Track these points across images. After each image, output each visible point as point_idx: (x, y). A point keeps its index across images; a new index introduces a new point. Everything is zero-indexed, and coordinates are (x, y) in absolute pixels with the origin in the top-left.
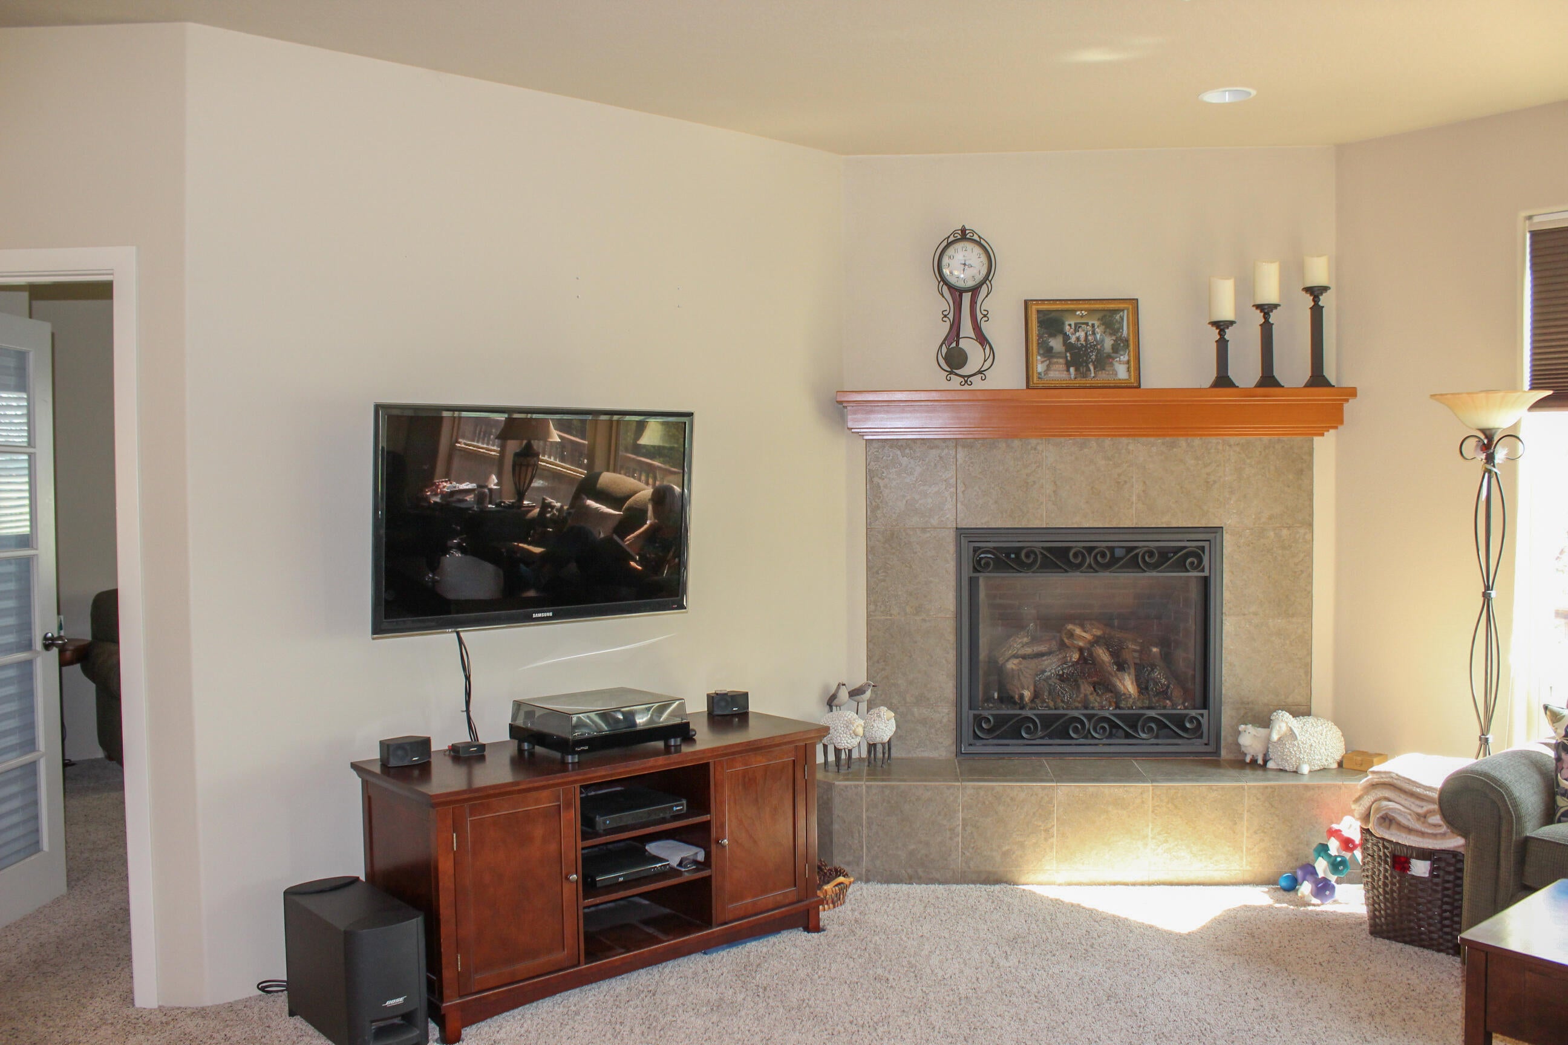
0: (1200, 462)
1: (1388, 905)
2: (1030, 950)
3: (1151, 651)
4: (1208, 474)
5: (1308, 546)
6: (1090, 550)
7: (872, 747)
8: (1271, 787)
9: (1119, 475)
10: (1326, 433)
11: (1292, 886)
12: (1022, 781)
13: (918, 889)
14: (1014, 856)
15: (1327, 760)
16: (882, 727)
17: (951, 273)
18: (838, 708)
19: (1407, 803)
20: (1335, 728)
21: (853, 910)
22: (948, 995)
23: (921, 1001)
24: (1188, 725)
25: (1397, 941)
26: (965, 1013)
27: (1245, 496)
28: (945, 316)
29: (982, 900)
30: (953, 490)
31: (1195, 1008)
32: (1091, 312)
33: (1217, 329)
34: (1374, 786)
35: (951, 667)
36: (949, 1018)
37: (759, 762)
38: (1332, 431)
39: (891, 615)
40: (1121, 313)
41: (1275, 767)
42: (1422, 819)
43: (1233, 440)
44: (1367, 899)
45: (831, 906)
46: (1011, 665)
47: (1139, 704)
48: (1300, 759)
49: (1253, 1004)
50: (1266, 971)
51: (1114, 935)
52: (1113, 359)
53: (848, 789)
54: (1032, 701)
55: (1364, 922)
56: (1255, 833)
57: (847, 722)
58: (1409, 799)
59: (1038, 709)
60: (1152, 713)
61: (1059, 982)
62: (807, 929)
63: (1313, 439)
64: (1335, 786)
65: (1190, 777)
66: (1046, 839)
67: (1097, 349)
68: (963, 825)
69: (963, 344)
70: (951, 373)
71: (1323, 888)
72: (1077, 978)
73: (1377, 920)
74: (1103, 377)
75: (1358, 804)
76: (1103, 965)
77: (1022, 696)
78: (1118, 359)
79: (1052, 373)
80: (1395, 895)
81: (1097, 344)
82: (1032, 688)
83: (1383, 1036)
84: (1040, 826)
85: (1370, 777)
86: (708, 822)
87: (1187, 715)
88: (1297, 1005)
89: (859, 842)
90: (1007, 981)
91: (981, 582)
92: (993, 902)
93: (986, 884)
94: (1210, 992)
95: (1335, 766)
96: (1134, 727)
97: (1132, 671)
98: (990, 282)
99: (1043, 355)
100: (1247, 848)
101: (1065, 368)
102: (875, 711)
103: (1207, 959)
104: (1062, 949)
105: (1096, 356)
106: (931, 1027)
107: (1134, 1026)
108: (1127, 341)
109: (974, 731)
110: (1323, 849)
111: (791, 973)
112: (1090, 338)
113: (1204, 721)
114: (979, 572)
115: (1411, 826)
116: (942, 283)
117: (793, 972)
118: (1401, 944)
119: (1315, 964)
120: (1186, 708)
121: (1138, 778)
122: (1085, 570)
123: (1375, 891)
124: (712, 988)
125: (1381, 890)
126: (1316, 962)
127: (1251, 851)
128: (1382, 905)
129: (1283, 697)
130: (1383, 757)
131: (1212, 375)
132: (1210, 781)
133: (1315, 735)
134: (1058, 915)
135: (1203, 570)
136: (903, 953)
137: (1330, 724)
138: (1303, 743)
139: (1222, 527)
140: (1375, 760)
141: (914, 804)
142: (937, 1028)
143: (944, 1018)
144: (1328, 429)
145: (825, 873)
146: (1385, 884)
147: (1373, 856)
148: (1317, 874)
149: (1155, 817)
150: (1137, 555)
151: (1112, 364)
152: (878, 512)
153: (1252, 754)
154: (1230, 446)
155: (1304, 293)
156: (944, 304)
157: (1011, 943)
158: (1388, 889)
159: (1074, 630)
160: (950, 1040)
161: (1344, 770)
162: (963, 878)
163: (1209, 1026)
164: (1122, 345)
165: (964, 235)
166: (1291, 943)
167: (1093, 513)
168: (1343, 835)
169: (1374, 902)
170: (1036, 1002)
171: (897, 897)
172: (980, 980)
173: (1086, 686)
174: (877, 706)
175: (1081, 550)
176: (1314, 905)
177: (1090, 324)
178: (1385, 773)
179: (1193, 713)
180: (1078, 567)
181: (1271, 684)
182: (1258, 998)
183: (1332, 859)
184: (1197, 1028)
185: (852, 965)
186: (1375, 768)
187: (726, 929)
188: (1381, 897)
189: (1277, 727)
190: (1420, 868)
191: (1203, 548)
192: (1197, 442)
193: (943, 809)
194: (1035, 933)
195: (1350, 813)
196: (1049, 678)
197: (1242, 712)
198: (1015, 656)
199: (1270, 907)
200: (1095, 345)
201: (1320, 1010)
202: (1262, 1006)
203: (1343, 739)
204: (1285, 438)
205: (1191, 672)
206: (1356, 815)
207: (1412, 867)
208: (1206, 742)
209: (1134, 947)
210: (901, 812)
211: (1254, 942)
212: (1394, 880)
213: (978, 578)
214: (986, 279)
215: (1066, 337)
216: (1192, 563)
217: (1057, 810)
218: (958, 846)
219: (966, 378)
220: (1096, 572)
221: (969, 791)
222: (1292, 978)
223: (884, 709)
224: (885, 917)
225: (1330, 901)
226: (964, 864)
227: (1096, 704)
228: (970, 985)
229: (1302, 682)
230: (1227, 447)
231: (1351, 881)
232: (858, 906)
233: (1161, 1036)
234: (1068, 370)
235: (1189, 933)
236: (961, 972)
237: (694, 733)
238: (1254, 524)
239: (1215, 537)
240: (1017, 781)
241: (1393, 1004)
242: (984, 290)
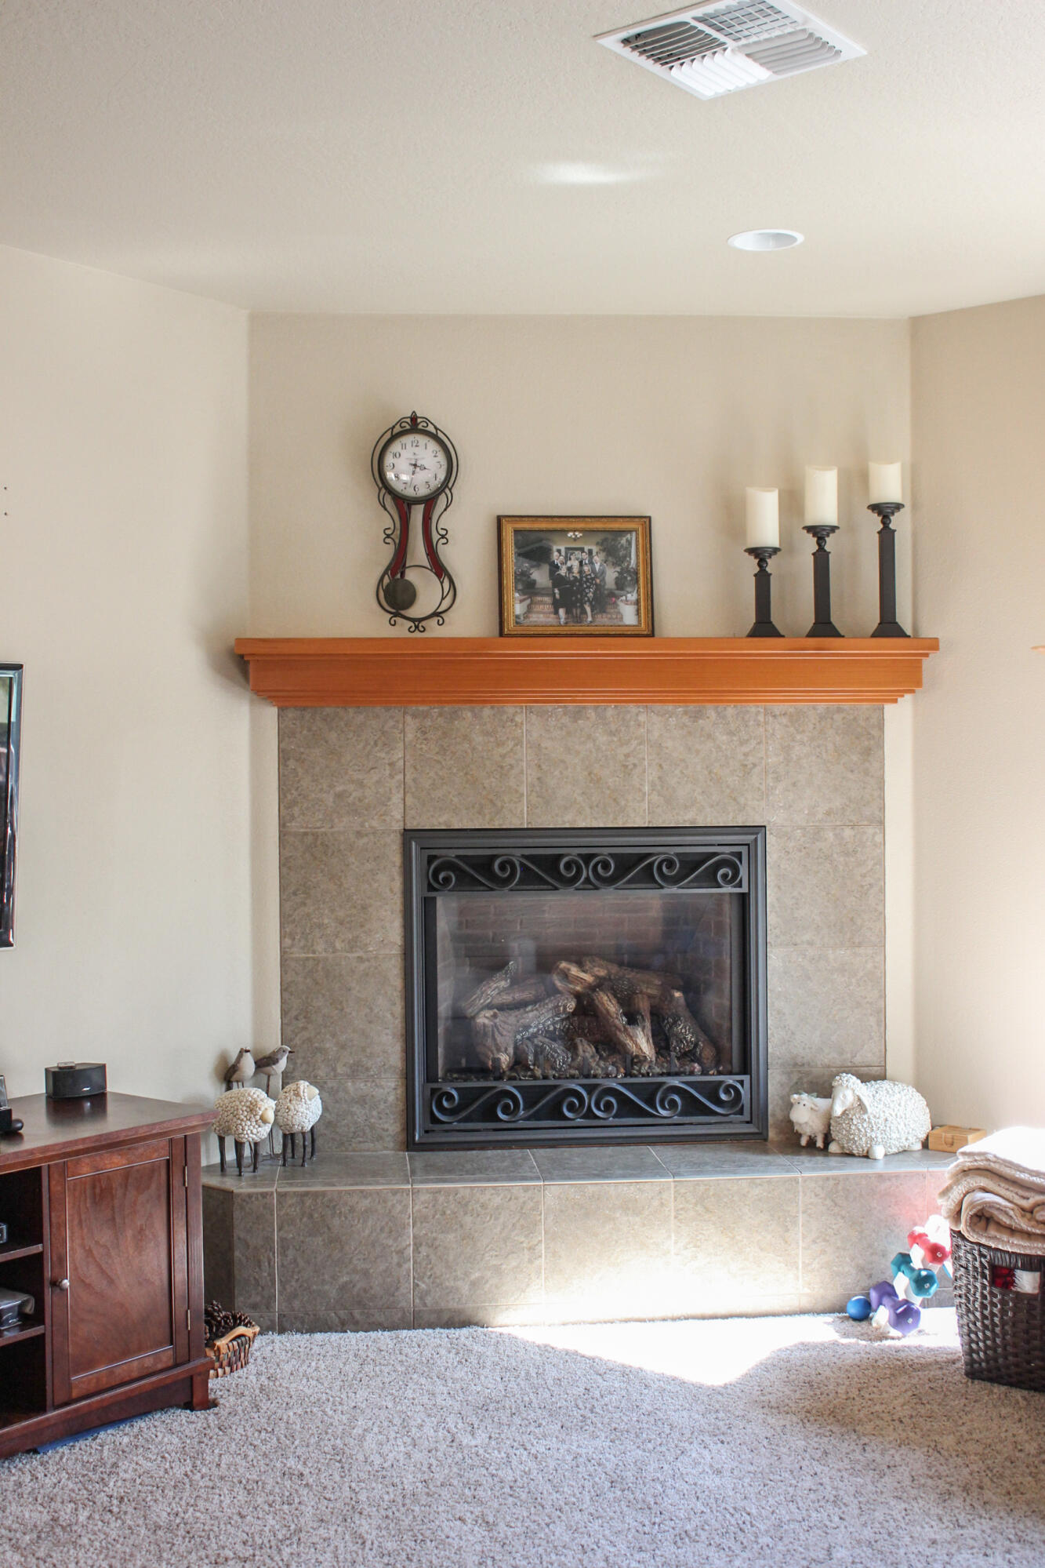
0: (735, 738)
1: (988, 1333)
2: (505, 1420)
3: (672, 996)
4: (746, 755)
5: (879, 851)
6: (588, 858)
7: (289, 1138)
8: (835, 1178)
9: (627, 756)
10: (899, 699)
11: (864, 1315)
12: (496, 1180)
13: (353, 1340)
14: (488, 1286)
15: (907, 1139)
16: (302, 1110)
17: (397, 477)
18: (240, 1084)
19: (1008, 1194)
20: (918, 1096)
21: (259, 1374)
22: (388, 1493)
23: (348, 1504)
24: (723, 1097)
25: (1000, 1383)
26: (411, 1517)
27: (794, 784)
28: (388, 536)
29: (443, 1352)
30: (401, 777)
31: (731, 1493)
32: (588, 532)
33: (756, 558)
34: (965, 1172)
35: (396, 1023)
36: (387, 1528)
37: (115, 1163)
38: (908, 697)
39: (314, 952)
40: (629, 536)
41: (839, 1151)
42: (1028, 1215)
43: (778, 708)
44: (961, 1326)
45: (228, 1369)
46: (483, 1019)
47: (657, 1070)
48: (872, 1139)
49: (809, 1482)
50: (827, 1434)
51: (624, 1393)
52: (618, 597)
53: (253, 1199)
54: (512, 1068)
55: (958, 1360)
56: (814, 1242)
57: (251, 1104)
58: (1011, 1188)
59: (520, 1079)
60: (675, 1082)
61: (544, 1464)
62: (189, 1406)
63: (883, 708)
64: (918, 1173)
65: (726, 1167)
66: (530, 1261)
67: (596, 584)
68: (415, 1244)
69: (411, 576)
70: (396, 615)
71: (905, 1315)
72: (569, 1458)
73: (975, 1356)
74: (603, 620)
75: (946, 1198)
76: (607, 1437)
77: (496, 1061)
78: (624, 598)
79: (534, 616)
80: (996, 1320)
81: (596, 577)
82: (511, 1050)
83: (981, 1517)
84: (522, 1243)
85: (961, 1159)
86: (39, 1257)
87: (721, 1083)
88: (868, 1480)
89: (269, 1275)
90: (472, 1467)
91: (439, 903)
92: (457, 1353)
93: (448, 1328)
94: (752, 1468)
95: (918, 1146)
96: (651, 1102)
97: (648, 1024)
98: (450, 490)
99: (522, 592)
100: (803, 1263)
101: (552, 610)
102: (292, 1086)
103: (749, 1421)
104: (551, 1415)
105: (594, 593)
106: (360, 1541)
107: (647, 1523)
108: (636, 573)
109: (432, 1113)
110: (904, 1260)
111: (161, 1473)
112: (586, 568)
113: (745, 1092)
114: (436, 890)
115: (1014, 1225)
116: (383, 491)
117: (166, 1471)
118: (1006, 1387)
119: (893, 1420)
120: (720, 1073)
121: (656, 1170)
122: (581, 887)
123: (971, 1316)
124: (41, 1504)
125: (978, 1314)
126: (895, 1417)
127: (810, 1268)
128: (980, 1335)
129: (849, 1055)
130: (979, 1131)
131: (750, 618)
132: (753, 1172)
133: (892, 1106)
134: (547, 1367)
135: (740, 885)
136: (327, 1433)
137: (912, 1090)
138: (875, 1117)
139: (765, 827)
140: (970, 1137)
141: (346, 1218)
142: (368, 1543)
143: (379, 1527)
144: (902, 693)
145: (220, 1322)
146: (984, 1307)
147: (966, 1268)
148: (896, 1295)
149: (679, 1224)
150: (651, 865)
151: (615, 605)
152: (296, 808)
153: (809, 1134)
154: (775, 716)
155: (870, 511)
156: (388, 521)
157: (479, 1411)
158: (986, 1313)
159: (569, 970)
160: (386, 1560)
161: (930, 1152)
162: (416, 1321)
163: (748, 1518)
164: (629, 578)
165: (414, 425)
166: (862, 1393)
167: (591, 808)
168: (929, 1241)
169: (970, 1331)
170: (511, 1495)
171: (323, 1352)
172: (433, 1468)
173: (586, 1046)
174: (294, 1079)
175: (577, 858)
176: (893, 1338)
177: (586, 550)
178: (979, 1154)
179: (730, 1080)
180: (571, 882)
181: (833, 1038)
182: (816, 1474)
183: (916, 1273)
184: (733, 1522)
185: (251, 1454)
186: (966, 1149)
187: (67, 1413)
188: (979, 1324)
189: (841, 1096)
190: (1027, 1282)
191: (739, 855)
192: (730, 710)
193: (387, 1223)
194: (514, 1396)
195: (936, 1210)
196: (535, 1035)
197: (795, 1077)
198: (489, 1007)
199: (835, 1343)
200: (593, 579)
201: (899, 1486)
202: (821, 1484)
203: (928, 1111)
204: (846, 706)
205: (726, 1025)
206: (944, 1212)
207: (1017, 1281)
208: (749, 1119)
209: (650, 1408)
210: (329, 1229)
211: (812, 1393)
212: (995, 1300)
213: (434, 899)
214: (446, 486)
215: (555, 568)
216: (725, 876)
217: (546, 1219)
218: (409, 1276)
219: (417, 622)
220: (596, 888)
221: (424, 1197)
222: (862, 1442)
223: (303, 1085)
224: (305, 1381)
225: (914, 1332)
226: (417, 1301)
227: (599, 1071)
228: (419, 1476)
229: (873, 1034)
230: (771, 718)
231: (941, 1304)
232: (267, 1368)
233: (683, 1535)
234: (556, 612)
235: (726, 1384)
236: (408, 1455)
237: (19, 1125)
238: (808, 822)
239: (756, 840)
240: (489, 1180)
241: (994, 1471)
242: (442, 501)
